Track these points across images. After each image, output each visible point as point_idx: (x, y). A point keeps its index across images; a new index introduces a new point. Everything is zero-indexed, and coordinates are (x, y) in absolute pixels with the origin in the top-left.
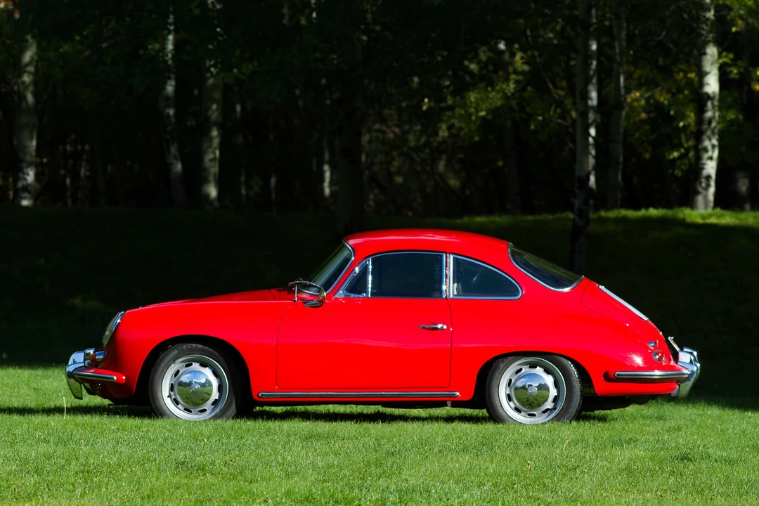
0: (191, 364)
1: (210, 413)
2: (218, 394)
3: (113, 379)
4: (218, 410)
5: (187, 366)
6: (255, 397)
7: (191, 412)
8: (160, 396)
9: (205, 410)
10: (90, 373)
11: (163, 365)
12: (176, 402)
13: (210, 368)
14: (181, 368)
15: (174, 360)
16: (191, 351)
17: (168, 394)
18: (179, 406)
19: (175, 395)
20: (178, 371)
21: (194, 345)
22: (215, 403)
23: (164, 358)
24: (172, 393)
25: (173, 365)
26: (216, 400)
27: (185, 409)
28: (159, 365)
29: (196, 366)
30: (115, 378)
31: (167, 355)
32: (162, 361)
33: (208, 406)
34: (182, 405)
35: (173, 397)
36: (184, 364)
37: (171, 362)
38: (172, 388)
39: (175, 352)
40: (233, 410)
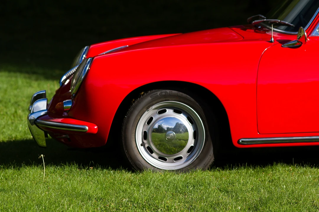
0: (165, 111)
1: (187, 161)
2: (193, 141)
3: (84, 129)
4: (194, 158)
5: (160, 113)
6: (235, 144)
7: (165, 160)
8: (134, 145)
9: (180, 158)
10: (56, 122)
11: (136, 112)
12: (150, 151)
13: (184, 114)
14: (154, 114)
15: (147, 108)
16: (166, 98)
17: (141, 143)
18: (154, 155)
19: (149, 143)
20: (151, 119)
21: (168, 91)
22: (191, 150)
23: (136, 106)
24: (145, 141)
25: (146, 112)
26: (192, 147)
27: (160, 158)
28: (132, 113)
29: (170, 112)
30: (87, 128)
31: (139, 103)
32: (135, 108)
33: (184, 153)
34: (157, 153)
35: (147, 146)
36: (157, 111)
37: (145, 109)
38: (145, 136)
39: (149, 99)
40: (210, 158)
